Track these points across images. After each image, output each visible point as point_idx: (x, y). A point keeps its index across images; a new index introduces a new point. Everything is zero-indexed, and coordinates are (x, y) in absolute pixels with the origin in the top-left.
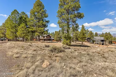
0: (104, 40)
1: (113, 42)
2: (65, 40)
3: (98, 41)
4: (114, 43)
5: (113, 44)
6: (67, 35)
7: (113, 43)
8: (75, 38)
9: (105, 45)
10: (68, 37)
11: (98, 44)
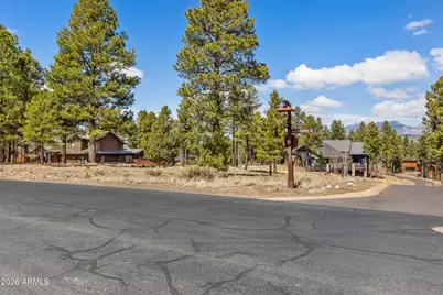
0: (363, 156)
1: (404, 165)
2: (208, 156)
3: (340, 160)
4: (413, 169)
5: (406, 174)
6: (216, 139)
7: (407, 169)
8: (241, 150)
9: (369, 176)
10: (218, 144)
11: (340, 171)
